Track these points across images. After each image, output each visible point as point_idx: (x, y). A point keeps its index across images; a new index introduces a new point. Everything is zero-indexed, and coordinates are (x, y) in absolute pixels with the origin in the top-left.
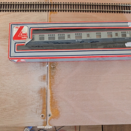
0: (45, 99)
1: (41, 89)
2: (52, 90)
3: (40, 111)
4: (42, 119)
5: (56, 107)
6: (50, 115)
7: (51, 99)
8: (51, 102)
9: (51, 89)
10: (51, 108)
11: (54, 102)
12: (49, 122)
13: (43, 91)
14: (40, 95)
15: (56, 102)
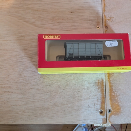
0: (103, 92)
1: (99, 81)
2: (111, 82)
3: (99, 106)
4: (101, 115)
5: (117, 102)
6: (110, 111)
7: (110, 93)
8: (111, 95)
9: (109, 80)
10: (111, 103)
11: (114, 96)
12: (109, 119)
13: (100, 83)
14: (98, 87)
15: (116, 95)
